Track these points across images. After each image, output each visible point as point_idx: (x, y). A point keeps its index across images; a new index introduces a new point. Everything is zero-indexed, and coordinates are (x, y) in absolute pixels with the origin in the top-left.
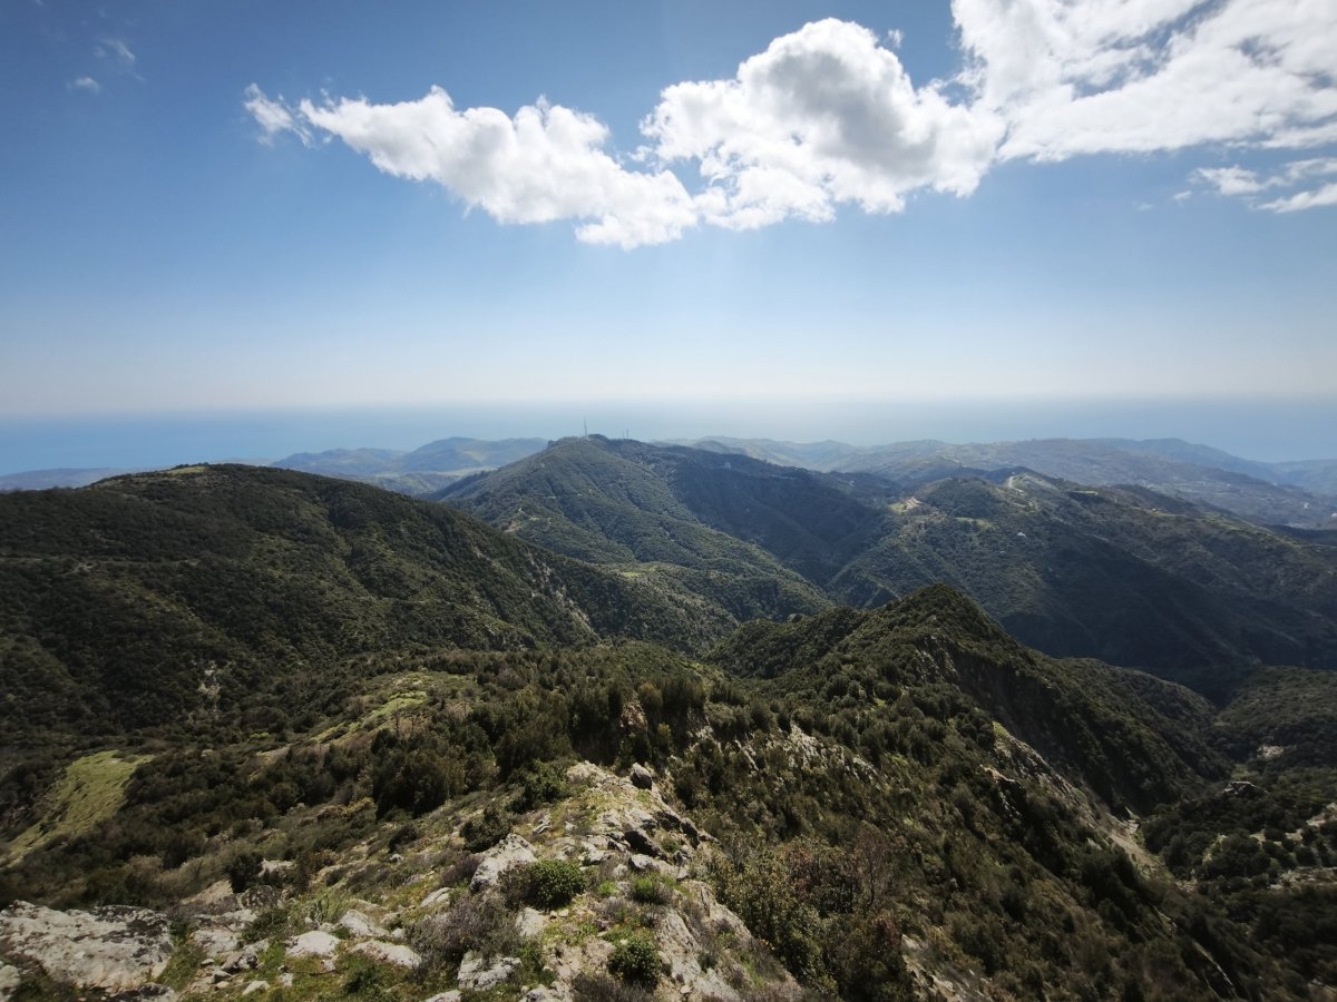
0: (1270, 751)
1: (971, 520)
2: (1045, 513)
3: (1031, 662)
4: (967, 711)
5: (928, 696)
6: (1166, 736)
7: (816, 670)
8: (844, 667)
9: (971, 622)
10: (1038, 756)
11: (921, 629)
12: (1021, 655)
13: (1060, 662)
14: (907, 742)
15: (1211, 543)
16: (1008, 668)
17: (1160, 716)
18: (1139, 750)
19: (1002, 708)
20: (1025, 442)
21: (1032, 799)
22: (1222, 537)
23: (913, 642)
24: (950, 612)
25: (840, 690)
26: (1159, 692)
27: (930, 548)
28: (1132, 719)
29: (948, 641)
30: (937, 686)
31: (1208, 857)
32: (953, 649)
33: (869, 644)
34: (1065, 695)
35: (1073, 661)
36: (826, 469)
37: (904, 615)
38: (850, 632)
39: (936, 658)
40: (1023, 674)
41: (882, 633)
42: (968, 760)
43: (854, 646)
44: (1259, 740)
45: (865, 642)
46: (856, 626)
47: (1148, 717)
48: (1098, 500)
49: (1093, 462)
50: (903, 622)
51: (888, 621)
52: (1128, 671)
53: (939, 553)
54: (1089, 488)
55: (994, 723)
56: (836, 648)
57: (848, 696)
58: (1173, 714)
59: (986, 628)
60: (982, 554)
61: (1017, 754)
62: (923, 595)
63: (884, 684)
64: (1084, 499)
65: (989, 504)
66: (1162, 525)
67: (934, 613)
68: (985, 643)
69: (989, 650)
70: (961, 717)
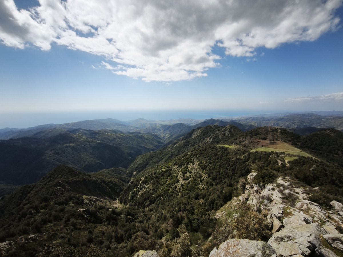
0: (135, 173)
1: (68, 145)
2: (87, 139)
3: (90, 176)
4: (74, 197)
5: (61, 199)
6: (120, 179)
7: (12, 214)
8: (25, 207)
9: (72, 172)
10: (96, 198)
11: (56, 181)
12: (87, 176)
13: (97, 173)
14: (52, 218)
15: (120, 138)
16: (84, 180)
17: (118, 175)
18: (115, 184)
19: (85, 191)
20: (79, 122)
21: (92, 210)
22: (121, 136)
23: (53, 186)
24: (65, 172)
25: (24, 215)
26: (117, 171)
27: (57, 156)
28: (113, 179)
29: (65, 180)
30: (64, 195)
31: (129, 198)
32: (69, 183)
33: (38, 193)
34: (99, 180)
35: (100, 171)
37: (49, 179)
38: (30, 192)
39: (62, 187)
40: (88, 180)
41: (42, 188)
42: (73, 211)
43: (32, 197)
44: (133, 172)
45: (37, 193)
46: (31, 190)
47: (116, 176)
48: (98, 133)
49: (96, 125)
50: (49, 181)
51: (44, 183)
52: (111, 169)
53: (60, 156)
54: (96, 131)
55: (83, 196)
56: (24, 201)
57: (28, 216)
58: (120, 174)
59: (76, 172)
60: (73, 153)
61: (90, 200)
62: (55, 170)
63: (43, 204)
64: (95, 134)
65: (72, 139)
66: (111, 136)
67: (59, 174)
68: (77, 177)
69: (78, 178)
70: (73, 200)
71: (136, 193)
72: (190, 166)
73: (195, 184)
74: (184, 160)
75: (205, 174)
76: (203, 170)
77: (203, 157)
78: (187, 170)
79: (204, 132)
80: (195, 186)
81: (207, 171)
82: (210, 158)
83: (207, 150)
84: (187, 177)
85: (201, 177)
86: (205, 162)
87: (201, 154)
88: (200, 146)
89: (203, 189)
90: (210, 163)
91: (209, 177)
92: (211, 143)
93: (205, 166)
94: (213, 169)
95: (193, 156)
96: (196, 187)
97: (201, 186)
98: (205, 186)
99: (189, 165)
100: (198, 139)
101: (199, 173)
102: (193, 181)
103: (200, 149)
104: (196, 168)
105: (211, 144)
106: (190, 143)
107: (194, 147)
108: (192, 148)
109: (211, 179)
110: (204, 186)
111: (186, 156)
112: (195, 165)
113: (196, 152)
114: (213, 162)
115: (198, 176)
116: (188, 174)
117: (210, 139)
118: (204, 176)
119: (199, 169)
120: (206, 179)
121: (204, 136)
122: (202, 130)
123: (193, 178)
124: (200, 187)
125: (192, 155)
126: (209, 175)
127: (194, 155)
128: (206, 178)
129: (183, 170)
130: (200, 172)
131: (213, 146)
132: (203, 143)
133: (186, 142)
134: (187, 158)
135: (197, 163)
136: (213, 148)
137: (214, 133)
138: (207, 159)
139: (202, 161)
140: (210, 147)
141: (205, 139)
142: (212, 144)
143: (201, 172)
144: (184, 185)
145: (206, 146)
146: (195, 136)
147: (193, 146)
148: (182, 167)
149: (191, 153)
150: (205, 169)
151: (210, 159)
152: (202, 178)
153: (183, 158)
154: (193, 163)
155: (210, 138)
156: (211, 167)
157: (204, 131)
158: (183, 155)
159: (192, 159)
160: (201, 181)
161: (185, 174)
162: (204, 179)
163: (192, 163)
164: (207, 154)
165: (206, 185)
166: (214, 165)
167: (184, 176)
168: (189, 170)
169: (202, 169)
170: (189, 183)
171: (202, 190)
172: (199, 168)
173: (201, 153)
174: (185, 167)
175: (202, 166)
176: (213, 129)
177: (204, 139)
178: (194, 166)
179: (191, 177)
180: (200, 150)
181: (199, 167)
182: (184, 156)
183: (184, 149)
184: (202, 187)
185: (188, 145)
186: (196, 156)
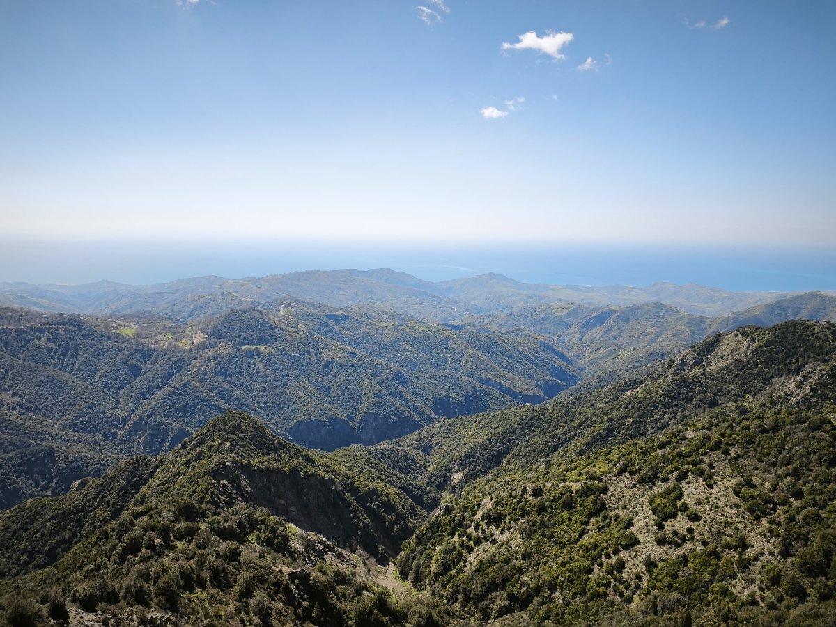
0: (457, 477)
1: (253, 347)
2: (310, 333)
3: (311, 461)
4: (263, 522)
5: (226, 521)
6: (404, 489)
7: (106, 535)
8: (137, 522)
9: (261, 441)
10: (324, 539)
11: (217, 458)
12: (303, 458)
13: (332, 455)
14: (205, 574)
15: (413, 341)
16: (294, 471)
17: (399, 475)
18: (389, 506)
19: (293, 509)
20: (290, 274)
21: (315, 579)
22: (418, 336)
23: (209, 474)
24: (241, 435)
25: (134, 547)
26: (396, 457)
27: (220, 378)
28: (382, 484)
29: (241, 462)
30: (235, 508)
31: (433, 567)
32: (247, 469)
33: (168, 488)
34: (338, 481)
35: (342, 451)
36: (103, 313)
37: (199, 449)
38: (146, 482)
39: (232, 482)
40: (306, 472)
41: (179, 474)
42: (262, 567)
43: (152, 496)
44: (449, 471)
45: (164, 487)
46: (151, 474)
47: (393, 478)
48: (346, 318)
49: (340, 289)
50: (199, 457)
51: (184, 459)
52: (377, 447)
53: (229, 382)
54: (339, 310)
55: (288, 525)
56: (132, 503)
57: (143, 550)
58: (405, 470)
59: (273, 441)
60: (267, 376)
61: (309, 545)
62: (215, 425)
63: (182, 525)
64: (337, 318)
65: (267, 331)
66: (385, 332)
67: (227, 440)
68: (273, 456)
69: (277, 460)
70: (259, 530)
71: (460, 554)
72: (693, 490)
73: (713, 573)
74: (666, 460)
75: (765, 536)
76: (758, 518)
77: (760, 460)
78: (679, 503)
79: (770, 351)
80: (711, 581)
81: (779, 524)
82: (796, 470)
83: (783, 432)
84: (675, 533)
85: (743, 545)
86: (767, 485)
87: (751, 447)
88: (743, 411)
89: (753, 602)
90: (798, 495)
91: (785, 554)
92: (804, 402)
93: (768, 501)
94: (806, 522)
95: (711, 449)
96: (716, 587)
97: (739, 588)
98: (761, 589)
99: (689, 483)
100: (736, 377)
101: (737, 529)
102: (705, 557)
103: (748, 423)
104: (720, 504)
105: (804, 406)
106: (699, 393)
107: (716, 410)
108: (705, 416)
109: (793, 564)
110: (758, 593)
111: (678, 443)
112: (716, 489)
113: (728, 432)
114: (812, 491)
115: (729, 539)
116: (683, 522)
117: (800, 385)
118: (762, 545)
119: (734, 511)
120: (768, 561)
121: (767, 366)
122: (763, 342)
123: (705, 543)
124: (735, 591)
125: (704, 443)
126: (783, 544)
127: (717, 446)
128: (771, 558)
129: (658, 501)
130: (741, 526)
131: (814, 418)
132: (761, 398)
133: (679, 386)
134: (679, 455)
135: (729, 484)
136: (817, 428)
137: (824, 361)
138: (780, 472)
139: (756, 480)
140: (801, 421)
141: (774, 380)
142: (809, 407)
143: (746, 525)
144: (660, 564)
145: (779, 413)
146: (724, 364)
147: (713, 404)
148: (656, 490)
149: (700, 433)
150: (766, 514)
151: (797, 474)
152: (750, 553)
153: (660, 452)
154: (711, 477)
155: (799, 378)
156: (798, 513)
157: (768, 343)
158: (663, 438)
159: (705, 459)
160: (745, 565)
161: (665, 519)
162: (756, 559)
163: (701, 479)
164: (780, 452)
165: (767, 587)
166: (815, 504)
167: (661, 527)
168: (685, 508)
169: (751, 511)
170: (684, 560)
171: (743, 604)
172: (737, 506)
173: (751, 442)
174: (669, 492)
175: (753, 497)
176: (818, 338)
177: (767, 381)
178: (714, 491)
179: (692, 539)
180: (748, 428)
181: (734, 499)
182: (669, 443)
183: (665, 413)
184: (747, 592)
185: (690, 400)
186: (726, 452)
